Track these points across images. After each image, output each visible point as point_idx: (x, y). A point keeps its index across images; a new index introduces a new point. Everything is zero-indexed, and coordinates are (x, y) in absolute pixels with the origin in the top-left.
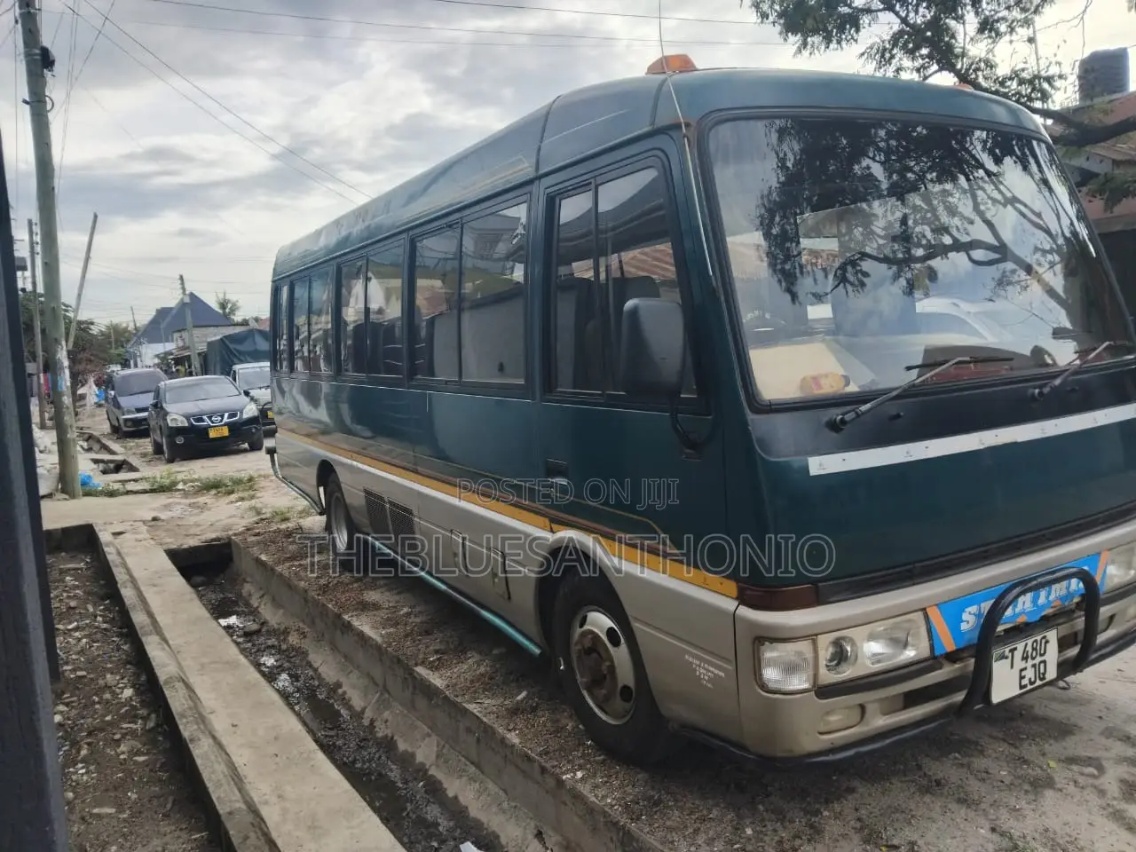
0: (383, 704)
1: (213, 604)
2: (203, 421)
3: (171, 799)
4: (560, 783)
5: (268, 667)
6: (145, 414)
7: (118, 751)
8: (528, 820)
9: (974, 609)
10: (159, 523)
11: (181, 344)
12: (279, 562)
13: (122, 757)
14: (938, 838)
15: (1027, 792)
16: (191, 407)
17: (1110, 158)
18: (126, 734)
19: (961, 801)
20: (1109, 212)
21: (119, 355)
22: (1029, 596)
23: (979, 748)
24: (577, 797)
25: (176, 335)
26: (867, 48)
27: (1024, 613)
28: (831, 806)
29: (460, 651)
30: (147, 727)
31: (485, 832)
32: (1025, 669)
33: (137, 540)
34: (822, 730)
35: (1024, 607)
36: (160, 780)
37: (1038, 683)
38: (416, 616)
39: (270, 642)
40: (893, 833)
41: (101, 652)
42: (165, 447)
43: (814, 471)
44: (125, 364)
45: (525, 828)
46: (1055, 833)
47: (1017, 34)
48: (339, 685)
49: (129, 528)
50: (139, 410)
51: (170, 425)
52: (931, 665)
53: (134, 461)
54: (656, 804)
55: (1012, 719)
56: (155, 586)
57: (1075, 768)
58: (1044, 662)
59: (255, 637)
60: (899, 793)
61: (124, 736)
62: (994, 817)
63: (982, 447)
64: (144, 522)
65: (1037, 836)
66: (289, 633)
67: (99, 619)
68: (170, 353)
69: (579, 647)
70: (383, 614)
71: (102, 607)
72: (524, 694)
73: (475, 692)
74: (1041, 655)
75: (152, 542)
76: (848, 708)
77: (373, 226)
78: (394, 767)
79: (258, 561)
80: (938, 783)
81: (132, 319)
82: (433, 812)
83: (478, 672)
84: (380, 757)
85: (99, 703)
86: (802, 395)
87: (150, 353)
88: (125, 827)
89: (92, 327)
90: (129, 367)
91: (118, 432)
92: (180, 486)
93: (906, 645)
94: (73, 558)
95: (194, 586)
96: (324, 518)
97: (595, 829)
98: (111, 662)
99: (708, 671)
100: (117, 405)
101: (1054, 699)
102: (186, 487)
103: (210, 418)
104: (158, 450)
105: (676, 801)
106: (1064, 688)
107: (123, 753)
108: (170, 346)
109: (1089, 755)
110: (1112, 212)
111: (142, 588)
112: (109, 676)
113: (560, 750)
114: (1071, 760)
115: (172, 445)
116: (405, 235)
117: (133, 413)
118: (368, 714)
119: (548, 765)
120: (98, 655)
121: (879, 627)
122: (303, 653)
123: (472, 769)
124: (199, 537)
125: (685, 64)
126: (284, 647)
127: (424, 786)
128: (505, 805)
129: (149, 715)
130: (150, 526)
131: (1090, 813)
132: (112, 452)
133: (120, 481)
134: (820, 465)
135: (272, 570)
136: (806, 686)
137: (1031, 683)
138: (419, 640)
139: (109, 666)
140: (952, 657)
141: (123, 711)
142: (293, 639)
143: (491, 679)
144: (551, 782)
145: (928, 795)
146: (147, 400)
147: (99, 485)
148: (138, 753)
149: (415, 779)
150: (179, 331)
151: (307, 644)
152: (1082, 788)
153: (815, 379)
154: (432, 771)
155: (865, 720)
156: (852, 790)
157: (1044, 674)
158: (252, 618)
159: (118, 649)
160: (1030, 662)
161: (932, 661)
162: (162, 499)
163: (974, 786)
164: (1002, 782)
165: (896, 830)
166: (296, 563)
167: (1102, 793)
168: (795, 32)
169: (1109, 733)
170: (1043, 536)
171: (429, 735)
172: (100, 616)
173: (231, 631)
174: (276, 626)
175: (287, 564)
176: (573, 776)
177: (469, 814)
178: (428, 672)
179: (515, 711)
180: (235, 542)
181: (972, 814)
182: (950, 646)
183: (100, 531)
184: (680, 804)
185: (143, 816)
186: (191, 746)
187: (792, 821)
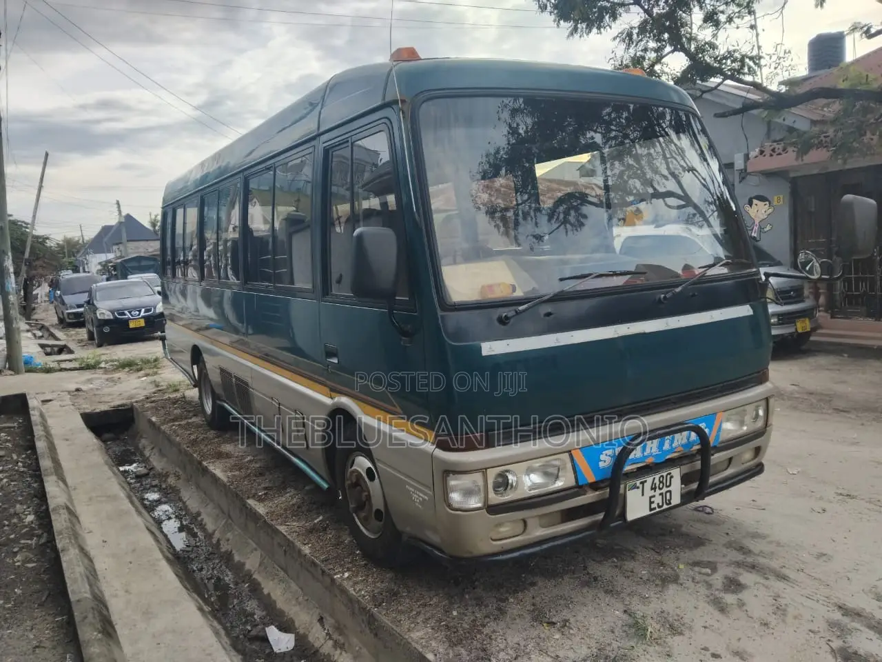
0: (227, 527)
1: (116, 455)
2: (125, 314)
3: (46, 593)
4: (333, 580)
5: (150, 501)
6: (81, 310)
7: (15, 560)
8: (315, 609)
9: (610, 452)
10: (80, 393)
11: (118, 254)
12: (163, 424)
13: (17, 564)
14: (585, 617)
15: (657, 585)
16: (115, 304)
17: (808, 119)
18: (23, 548)
19: (606, 592)
20: (800, 159)
21: (70, 263)
22: (656, 442)
23: (633, 555)
24: (344, 591)
25: (115, 248)
26: (619, 33)
27: (651, 455)
28: (516, 595)
29: (282, 488)
30: (40, 543)
31: (286, 618)
32: (654, 496)
33: (61, 406)
34: (493, 538)
35: (651, 450)
36: (42, 581)
37: (665, 507)
38: (256, 463)
39: (154, 483)
40: (555, 613)
41: (16, 489)
42: (95, 336)
43: (485, 352)
44: (76, 270)
45: (312, 615)
46: (668, 613)
47: (734, 23)
48: (199, 514)
49: (55, 397)
50: (79, 306)
51: (99, 318)
52: (575, 492)
53: (72, 346)
54: (395, 594)
55: (663, 535)
56: (67, 440)
57: (697, 569)
58: (670, 492)
59: (144, 479)
60: (566, 586)
61: (21, 549)
62: (628, 603)
63: (616, 336)
64: (69, 392)
65: (655, 617)
66: (169, 476)
67: (20, 464)
68: (110, 261)
69: (349, 482)
70: (232, 461)
71: (24, 456)
72: (321, 518)
73: (286, 517)
74: (667, 487)
75: (72, 407)
76: (514, 521)
77: (222, 167)
78: (229, 573)
79: (150, 421)
80: (596, 579)
81: (80, 234)
82: (251, 605)
83: (291, 503)
84: (221, 566)
85: (8, 525)
86: (480, 299)
87: (95, 262)
88: (8, 613)
89: (47, 241)
90: (78, 272)
91: (64, 323)
92: (103, 365)
93: (557, 477)
94: (10, 419)
95: (104, 441)
96: (197, 389)
97: (353, 614)
98: (22, 496)
99: (419, 496)
100: (63, 303)
101: (699, 521)
102: (107, 366)
103: (130, 312)
104: (91, 337)
105: (409, 592)
106: (709, 513)
107: (18, 561)
108: (111, 256)
109: (710, 560)
110: (802, 160)
111: (56, 442)
112: (18, 506)
113: (335, 558)
114: (697, 564)
115: (101, 333)
116: (241, 175)
117: (74, 308)
118: (217, 535)
119: (326, 569)
120: (14, 491)
121: (537, 464)
122: (177, 490)
123: (282, 573)
124: (109, 404)
125: (411, 54)
126: (164, 486)
127: (248, 586)
128: (301, 598)
129: (42, 533)
130: (73, 396)
131: (698, 601)
132: (57, 339)
133: (57, 361)
134: (490, 348)
135: (159, 428)
136: (479, 505)
137: (659, 507)
138: (254, 480)
139: (20, 498)
140: (594, 486)
141: (24, 531)
142: (171, 481)
143: (298, 507)
144: (328, 580)
145: (587, 588)
146: (84, 298)
147: (40, 364)
148: (30, 561)
149: (243, 582)
150: (117, 244)
151: (180, 484)
152: (698, 583)
153: (490, 287)
154: (255, 576)
155: (527, 531)
156: (533, 584)
157: (670, 500)
158: (144, 465)
159: (29, 486)
160: (658, 491)
161: (579, 489)
162: (87, 375)
163: (621, 581)
164: (641, 578)
165: (557, 612)
166: (177, 423)
167: (709, 586)
168: (566, 19)
169: (729, 545)
170: (669, 400)
171: (256, 550)
172: (21, 462)
173: (126, 474)
174: (160, 471)
175: (170, 424)
176: (342, 576)
177: (276, 606)
178: (256, 503)
179: (311, 531)
180: (136, 409)
181: (613, 601)
182: (591, 479)
183: (30, 399)
184: (410, 595)
185: (24, 605)
186: (61, 555)
187: (487, 606)
